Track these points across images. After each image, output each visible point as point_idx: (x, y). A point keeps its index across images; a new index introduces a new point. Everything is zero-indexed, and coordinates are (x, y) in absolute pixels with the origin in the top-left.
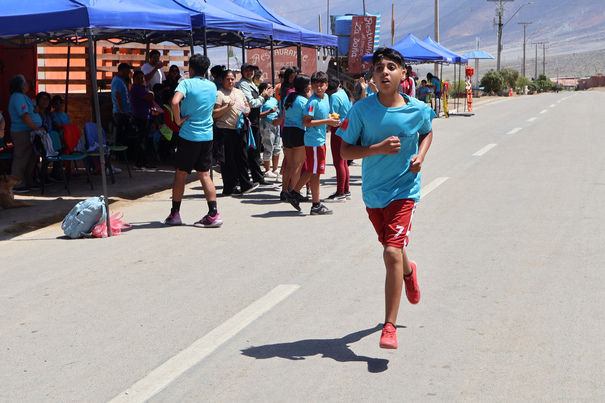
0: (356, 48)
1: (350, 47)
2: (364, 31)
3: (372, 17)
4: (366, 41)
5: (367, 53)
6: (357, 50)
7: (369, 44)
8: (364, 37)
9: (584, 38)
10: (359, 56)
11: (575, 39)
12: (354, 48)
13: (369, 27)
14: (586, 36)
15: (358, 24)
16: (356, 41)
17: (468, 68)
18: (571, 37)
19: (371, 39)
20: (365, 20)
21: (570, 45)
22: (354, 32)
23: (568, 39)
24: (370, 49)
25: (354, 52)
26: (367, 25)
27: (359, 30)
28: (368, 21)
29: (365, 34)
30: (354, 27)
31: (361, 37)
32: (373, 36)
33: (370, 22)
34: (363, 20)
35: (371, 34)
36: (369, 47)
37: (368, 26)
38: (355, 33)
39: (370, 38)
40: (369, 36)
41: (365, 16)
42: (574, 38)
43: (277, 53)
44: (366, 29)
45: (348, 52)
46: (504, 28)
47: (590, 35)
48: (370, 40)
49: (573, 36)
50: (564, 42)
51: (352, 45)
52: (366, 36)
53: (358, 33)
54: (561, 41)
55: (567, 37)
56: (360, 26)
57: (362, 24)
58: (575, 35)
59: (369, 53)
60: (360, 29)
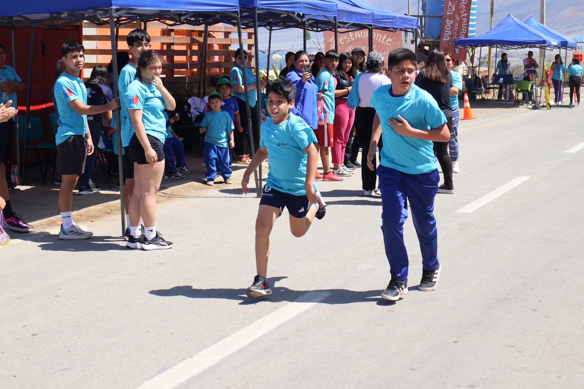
0: (449, 30)
1: (442, 30)
2: (458, 11)
4: (461, 23)
5: (461, 36)
6: (450, 32)
7: (464, 26)
8: (458, 18)
10: (452, 40)
12: (447, 30)
13: (464, 7)
15: (451, 4)
16: (449, 23)
17: (576, 54)
19: (466, 20)
22: (446, 12)
24: (464, 31)
25: (446, 35)
26: (461, 4)
27: (452, 10)
28: (463, 0)
29: (460, 15)
30: (447, 7)
31: (455, 18)
32: (468, 17)
33: (465, 2)
35: (465, 15)
36: (463, 30)
37: (463, 5)
38: (448, 13)
39: (464, 19)
40: (464, 17)
44: (461, 10)
45: (440, 36)
48: (465, 22)
51: (445, 27)
52: (460, 17)
53: (452, 13)
56: (453, 6)
57: (455, 4)
59: (463, 37)
60: (454, 9)
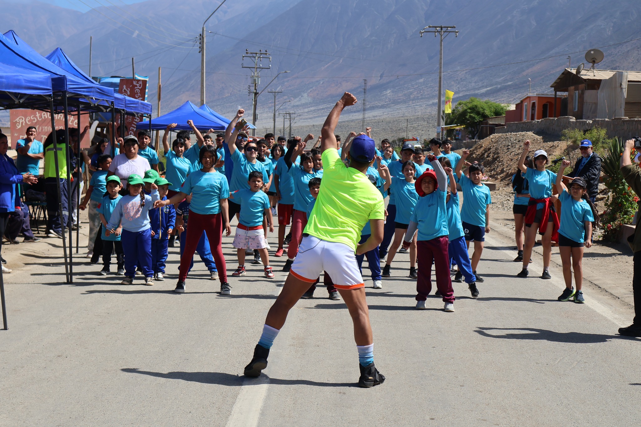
2: (133, 95)
3: (143, 81)
9: (323, 109)
11: (314, 110)
14: (324, 107)
15: (126, 87)
18: (309, 107)
20: (135, 83)
21: (308, 116)
23: (307, 109)
26: (136, 89)
27: (127, 94)
28: (138, 85)
30: (122, 90)
33: (140, 86)
34: (132, 84)
37: (138, 90)
41: (134, 79)
42: (312, 108)
43: (44, 116)
44: (135, 94)
46: (259, 98)
47: (329, 106)
49: (312, 107)
50: (302, 113)
54: (300, 111)
55: (305, 108)
56: (128, 90)
57: (130, 88)
58: (314, 106)
60: (129, 93)
